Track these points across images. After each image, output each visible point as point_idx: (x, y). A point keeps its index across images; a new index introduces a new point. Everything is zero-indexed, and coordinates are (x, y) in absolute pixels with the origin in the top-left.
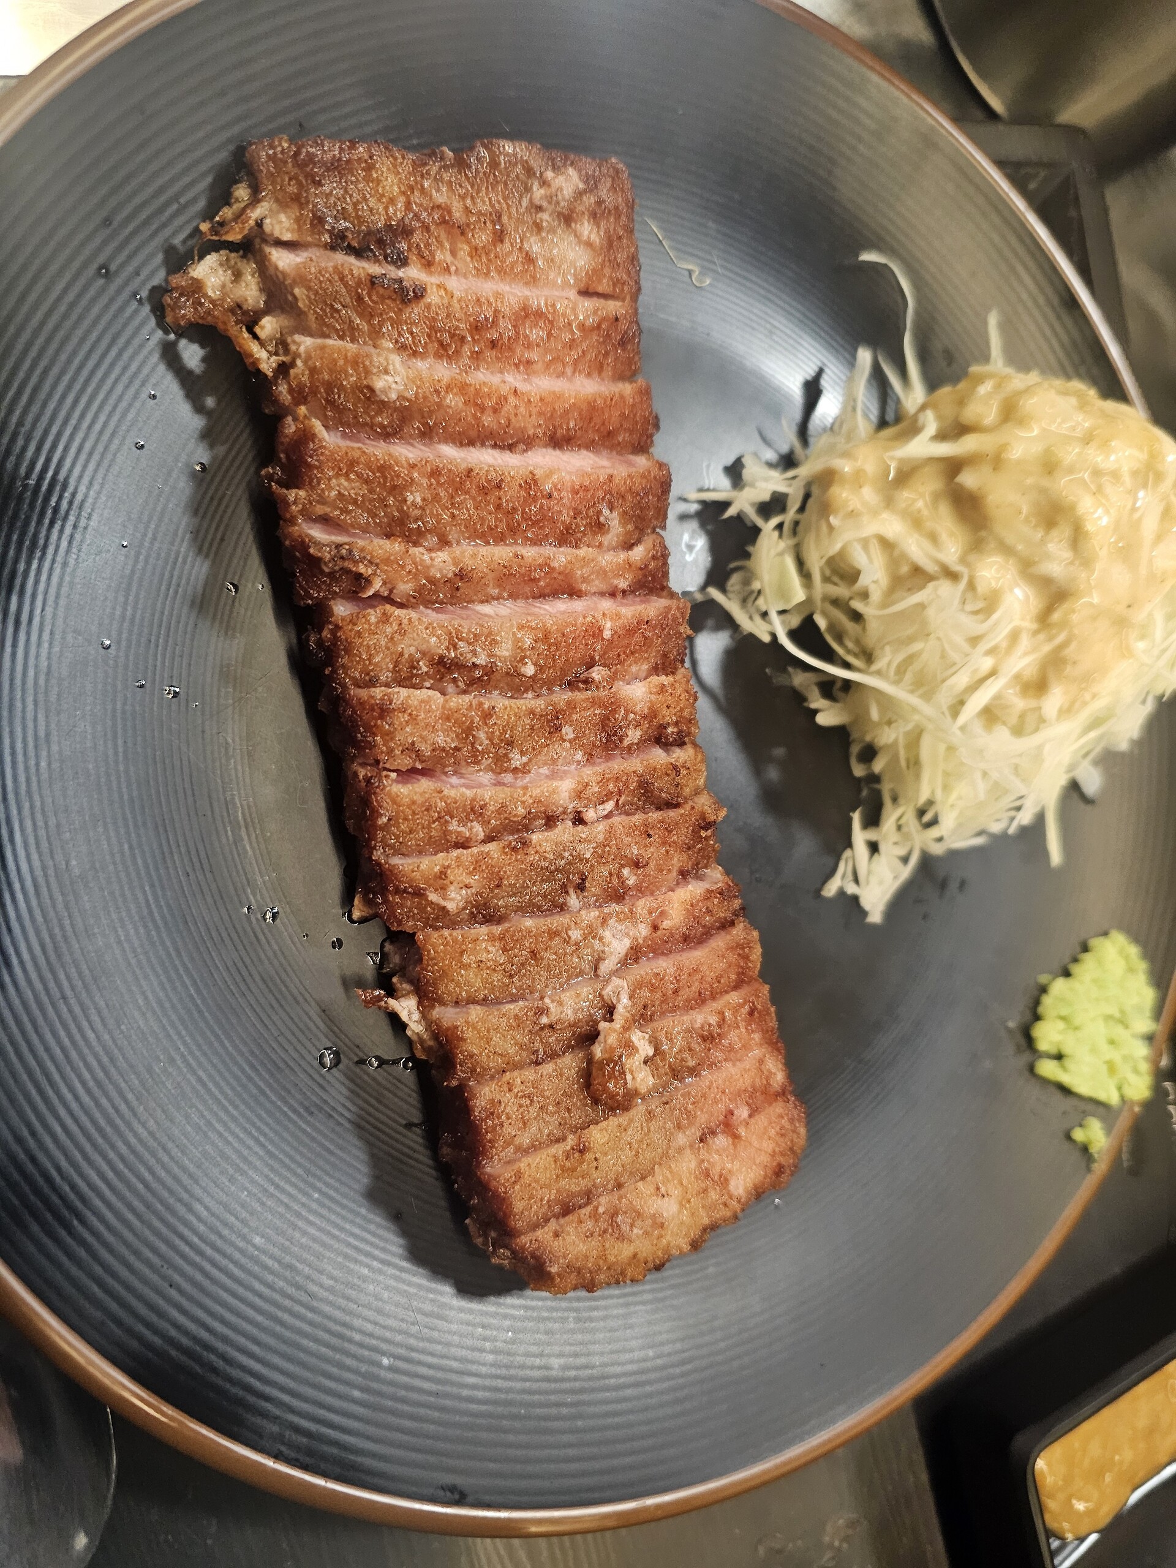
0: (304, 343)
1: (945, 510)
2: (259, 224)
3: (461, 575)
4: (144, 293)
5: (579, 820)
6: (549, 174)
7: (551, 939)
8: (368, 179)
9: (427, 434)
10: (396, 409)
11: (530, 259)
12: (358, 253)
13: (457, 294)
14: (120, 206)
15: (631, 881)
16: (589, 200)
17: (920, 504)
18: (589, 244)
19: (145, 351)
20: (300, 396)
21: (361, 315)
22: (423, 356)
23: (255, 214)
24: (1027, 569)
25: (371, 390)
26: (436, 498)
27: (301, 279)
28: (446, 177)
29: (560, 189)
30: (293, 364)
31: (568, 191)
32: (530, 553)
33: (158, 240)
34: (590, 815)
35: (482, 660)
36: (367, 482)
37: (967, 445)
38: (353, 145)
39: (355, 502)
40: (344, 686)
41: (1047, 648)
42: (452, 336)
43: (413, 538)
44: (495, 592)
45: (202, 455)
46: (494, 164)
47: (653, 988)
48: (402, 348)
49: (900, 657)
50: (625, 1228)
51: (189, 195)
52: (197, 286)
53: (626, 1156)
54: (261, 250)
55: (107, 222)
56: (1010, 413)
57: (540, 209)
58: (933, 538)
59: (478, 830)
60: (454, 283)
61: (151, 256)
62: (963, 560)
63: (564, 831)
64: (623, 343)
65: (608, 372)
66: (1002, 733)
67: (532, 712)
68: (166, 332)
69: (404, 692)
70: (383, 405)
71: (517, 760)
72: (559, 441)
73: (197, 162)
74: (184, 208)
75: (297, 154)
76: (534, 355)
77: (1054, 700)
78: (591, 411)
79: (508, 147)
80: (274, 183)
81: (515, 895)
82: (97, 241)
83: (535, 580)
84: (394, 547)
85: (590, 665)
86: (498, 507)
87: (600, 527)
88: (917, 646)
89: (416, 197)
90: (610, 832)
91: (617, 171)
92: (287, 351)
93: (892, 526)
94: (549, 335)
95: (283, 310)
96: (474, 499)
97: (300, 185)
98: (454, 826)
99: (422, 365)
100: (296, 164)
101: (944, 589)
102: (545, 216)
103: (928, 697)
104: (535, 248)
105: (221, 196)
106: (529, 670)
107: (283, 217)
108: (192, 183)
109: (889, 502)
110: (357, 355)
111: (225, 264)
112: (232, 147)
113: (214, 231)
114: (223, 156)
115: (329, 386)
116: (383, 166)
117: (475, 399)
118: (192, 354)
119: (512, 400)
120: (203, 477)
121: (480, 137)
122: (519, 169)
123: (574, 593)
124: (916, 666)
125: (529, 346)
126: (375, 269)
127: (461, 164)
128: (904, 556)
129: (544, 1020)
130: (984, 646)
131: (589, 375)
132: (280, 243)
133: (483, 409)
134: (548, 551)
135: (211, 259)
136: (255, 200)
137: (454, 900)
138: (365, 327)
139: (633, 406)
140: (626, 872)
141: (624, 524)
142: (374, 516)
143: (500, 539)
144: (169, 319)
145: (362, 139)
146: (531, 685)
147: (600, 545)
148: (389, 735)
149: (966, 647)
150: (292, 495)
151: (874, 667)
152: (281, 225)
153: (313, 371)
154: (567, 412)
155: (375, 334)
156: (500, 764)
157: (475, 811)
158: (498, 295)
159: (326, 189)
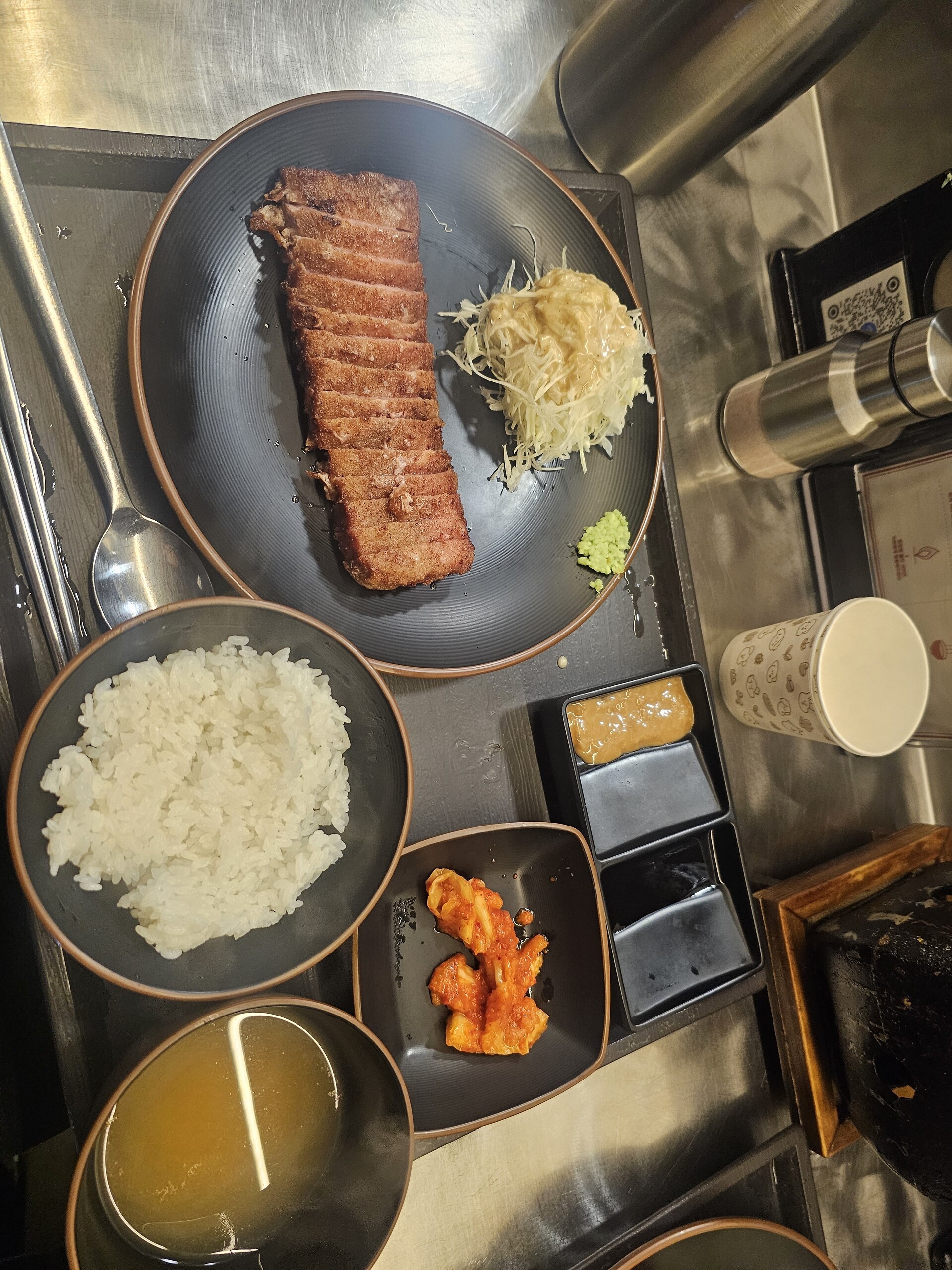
0: (299, 238)
1: (533, 318)
2: (285, 196)
3: (350, 324)
4: (244, 218)
5: (389, 416)
6: (387, 185)
7: (377, 457)
8: (323, 183)
9: (339, 274)
10: (329, 264)
11: (379, 215)
12: (318, 208)
13: (352, 225)
14: (238, 187)
15: (408, 445)
16: (401, 195)
17: (524, 316)
18: (401, 211)
19: (243, 238)
20: (296, 256)
21: (318, 230)
22: (339, 246)
23: (284, 193)
24: (559, 340)
25: (321, 255)
26: (342, 295)
27: (299, 216)
28: (350, 184)
29: (390, 190)
30: (294, 245)
31: (393, 192)
32: (374, 319)
33: (250, 199)
34: (393, 415)
35: (356, 352)
36: (318, 287)
37: (541, 292)
38: (318, 171)
39: (314, 295)
40: (308, 357)
41: (568, 371)
42: (350, 240)
43: (334, 309)
44: (362, 332)
45: (259, 276)
46: (367, 180)
47: (414, 483)
48: (332, 242)
49: (515, 374)
50: (400, 562)
51: (261, 184)
52: (262, 216)
53: (401, 537)
54: (284, 206)
55: (234, 192)
56: (556, 282)
57: (383, 197)
58: (528, 329)
59: (352, 413)
60: (351, 221)
61: (247, 204)
62: (538, 337)
63: (382, 419)
64: (412, 249)
65: (406, 259)
66: (552, 403)
67: (373, 373)
68: (250, 232)
69: (328, 360)
70: (325, 261)
71: (367, 391)
72: (387, 282)
73: (264, 174)
74: (258, 189)
75: (299, 173)
76: (379, 249)
77: (572, 393)
78: (399, 271)
79: (372, 175)
80: (290, 182)
81: (364, 440)
82: (231, 197)
83: (376, 329)
84: (327, 311)
85: (396, 361)
86: (364, 301)
87: (400, 313)
88: (521, 369)
89: (339, 190)
90: (400, 422)
91: (412, 185)
92: (292, 241)
93: (513, 324)
94: (384, 242)
95: (291, 227)
96: (355, 297)
97: (300, 183)
98: (343, 409)
99: (340, 249)
100: (299, 177)
101: (532, 348)
102: (385, 200)
103: (525, 391)
104: (381, 211)
105: (271, 186)
106: (372, 359)
107: (293, 194)
108: (262, 181)
109: (513, 316)
110: (317, 243)
111: (271, 210)
112: (276, 169)
113: (270, 197)
114: (272, 171)
115: (307, 253)
116: (328, 179)
117: (357, 263)
118: (258, 241)
119: (370, 264)
120: (260, 285)
121: (363, 170)
122: (376, 182)
123: (390, 337)
124: (521, 377)
125: (377, 246)
126: (324, 214)
127: (355, 180)
128: (518, 335)
129: (373, 483)
130: (544, 368)
131: (399, 259)
132: (291, 203)
133: (360, 266)
134: (381, 320)
135: (267, 207)
136: (284, 187)
137: (343, 437)
138: (320, 234)
139: (416, 271)
140: (406, 440)
141: (410, 314)
142: (320, 300)
143: (364, 313)
144: (251, 227)
145: (321, 168)
146: (373, 364)
147: (401, 320)
148: (322, 375)
149: (537, 369)
150: (293, 289)
151: (506, 379)
152: (292, 197)
153: (302, 248)
154: (390, 271)
155: (323, 237)
156: (361, 393)
157: (351, 405)
158: (366, 226)
159: (308, 186)
